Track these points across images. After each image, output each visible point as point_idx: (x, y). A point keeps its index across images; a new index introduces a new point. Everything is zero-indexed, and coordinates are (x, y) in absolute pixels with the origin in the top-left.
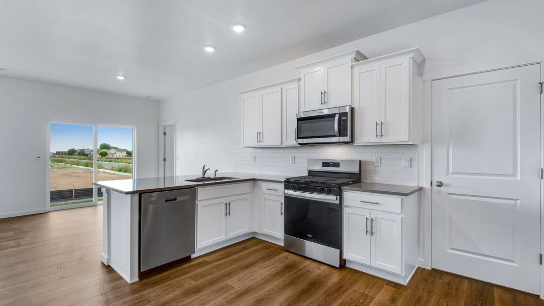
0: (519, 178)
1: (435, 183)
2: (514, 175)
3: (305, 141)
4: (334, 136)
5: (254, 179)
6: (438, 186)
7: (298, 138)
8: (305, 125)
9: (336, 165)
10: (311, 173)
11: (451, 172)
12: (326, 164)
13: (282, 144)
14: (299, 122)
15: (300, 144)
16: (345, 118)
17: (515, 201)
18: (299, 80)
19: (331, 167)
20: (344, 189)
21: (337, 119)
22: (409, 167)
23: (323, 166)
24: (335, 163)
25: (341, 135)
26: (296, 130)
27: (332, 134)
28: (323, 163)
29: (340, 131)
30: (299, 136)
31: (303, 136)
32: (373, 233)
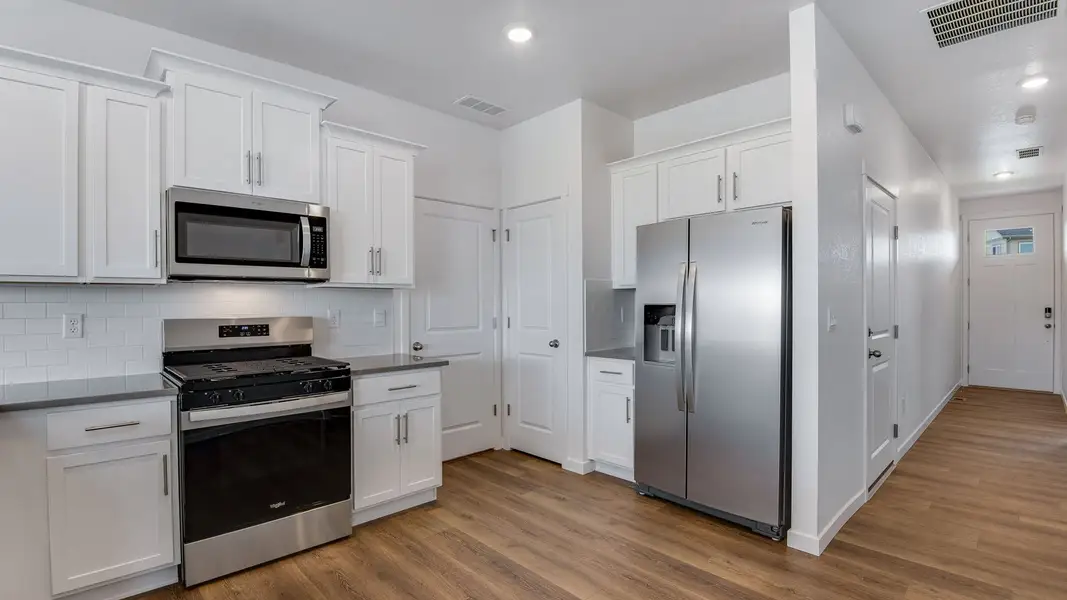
1: (412, 347)
2: (477, 327)
4: (298, 265)
6: (416, 349)
7: (179, 259)
8: (195, 228)
9: (262, 329)
11: (429, 327)
12: (227, 330)
13: (80, 274)
14: (180, 214)
15: (173, 278)
16: (320, 229)
18: (165, 91)
19: (245, 335)
20: (356, 373)
21: (306, 226)
22: (383, 324)
23: (221, 335)
24: (256, 326)
25: (312, 265)
26: (159, 234)
27: (288, 258)
28: (221, 328)
29: (312, 255)
30: (180, 255)
31: (190, 253)
32: (406, 438)
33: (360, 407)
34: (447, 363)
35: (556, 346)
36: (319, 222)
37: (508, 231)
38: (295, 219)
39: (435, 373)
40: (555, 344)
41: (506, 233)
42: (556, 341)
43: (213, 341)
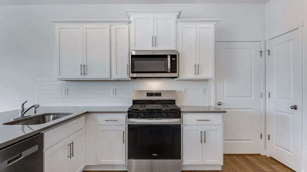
0: (253, 97)
1: (217, 103)
2: (251, 97)
3: (135, 75)
4: (167, 72)
5: (87, 112)
6: (219, 105)
7: (132, 72)
8: (137, 62)
9: (159, 94)
10: (135, 102)
11: (225, 96)
12: (150, 94)
13: (110, 78)
14: (132, 59)
15: (132, 78)
16: (174, 59)
17: (251, 110)
18: (130, 22)
19: (154, 96)
20: (184, 112)
21: (169, 59)
22: (204, 94)
23: (147, 96)
24: (157, 93)
25: (172, 72)
26: (128, 65)
27: (164, 70)
28: (147, 93)
29: (171, 68)
30: (133, 71)
31: (135, 70)
32: (205, 141)
33: (186, 125)
34: (225, 112)
35: (296, 109)
36: (174, 56)
37: (269, 51)
38: (166, 56)
39: (220, 116)
40: (295, 108)
41: (268, 52)
42: (296, 106)
43: (145, 98)
